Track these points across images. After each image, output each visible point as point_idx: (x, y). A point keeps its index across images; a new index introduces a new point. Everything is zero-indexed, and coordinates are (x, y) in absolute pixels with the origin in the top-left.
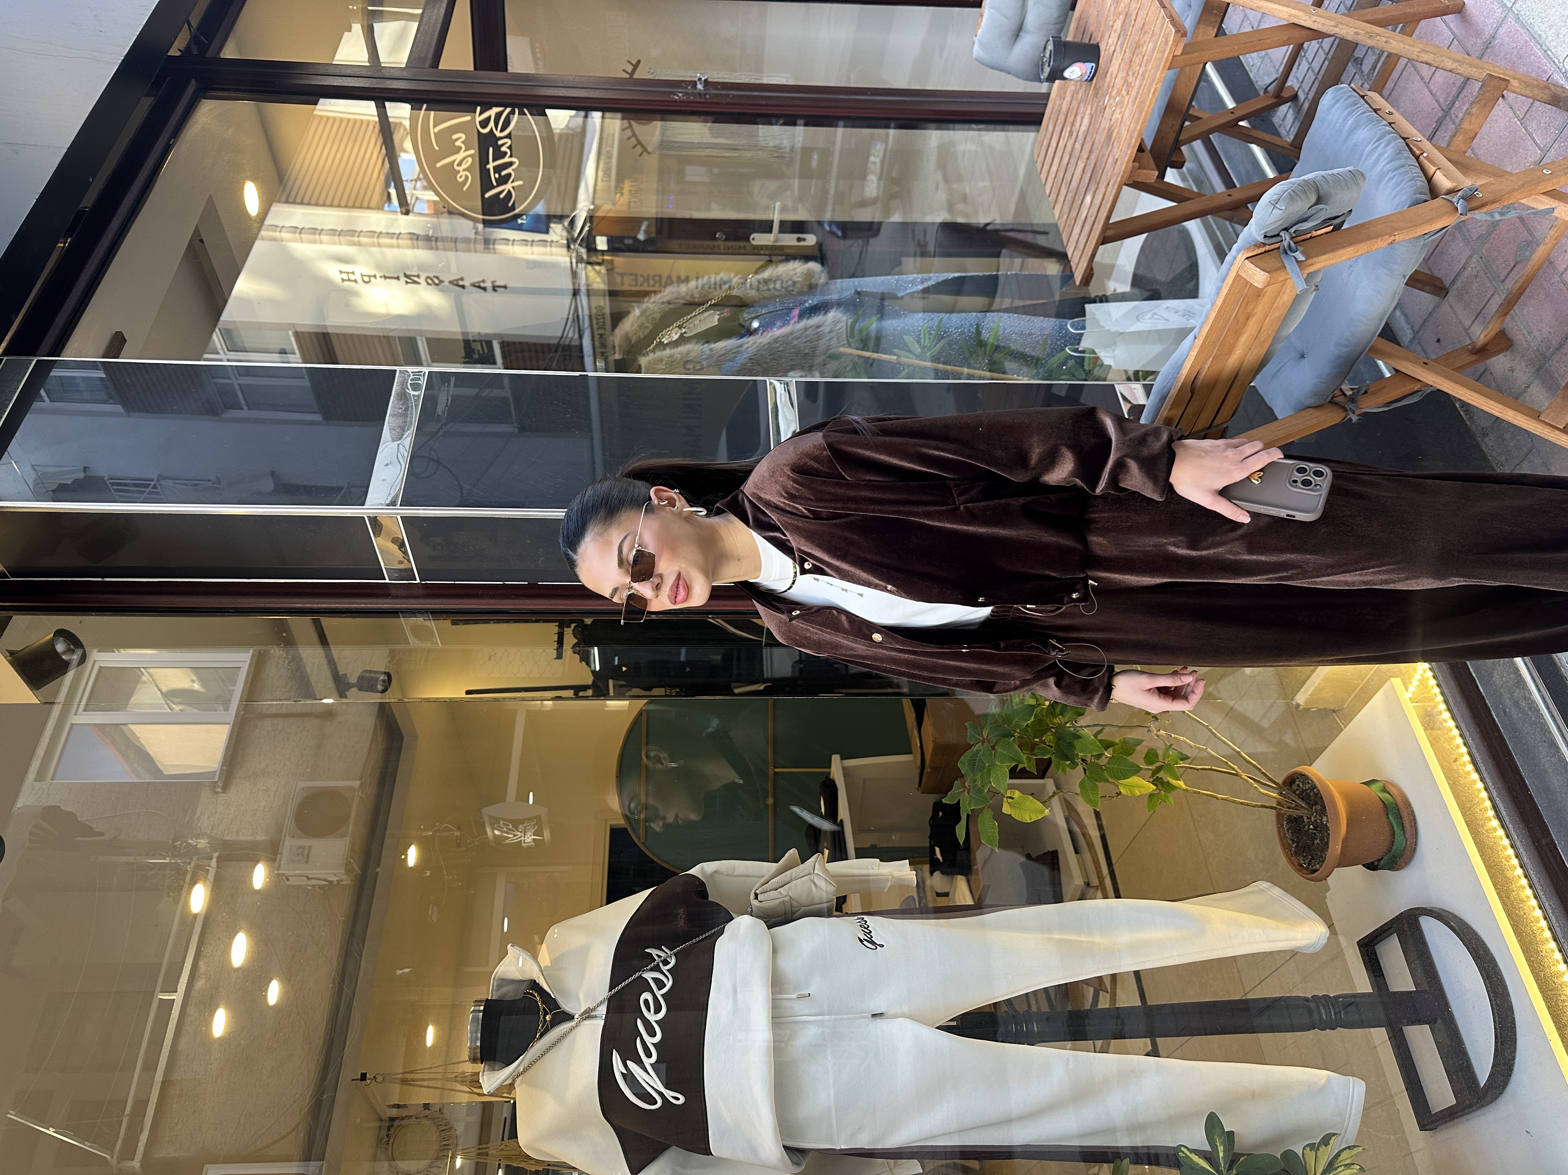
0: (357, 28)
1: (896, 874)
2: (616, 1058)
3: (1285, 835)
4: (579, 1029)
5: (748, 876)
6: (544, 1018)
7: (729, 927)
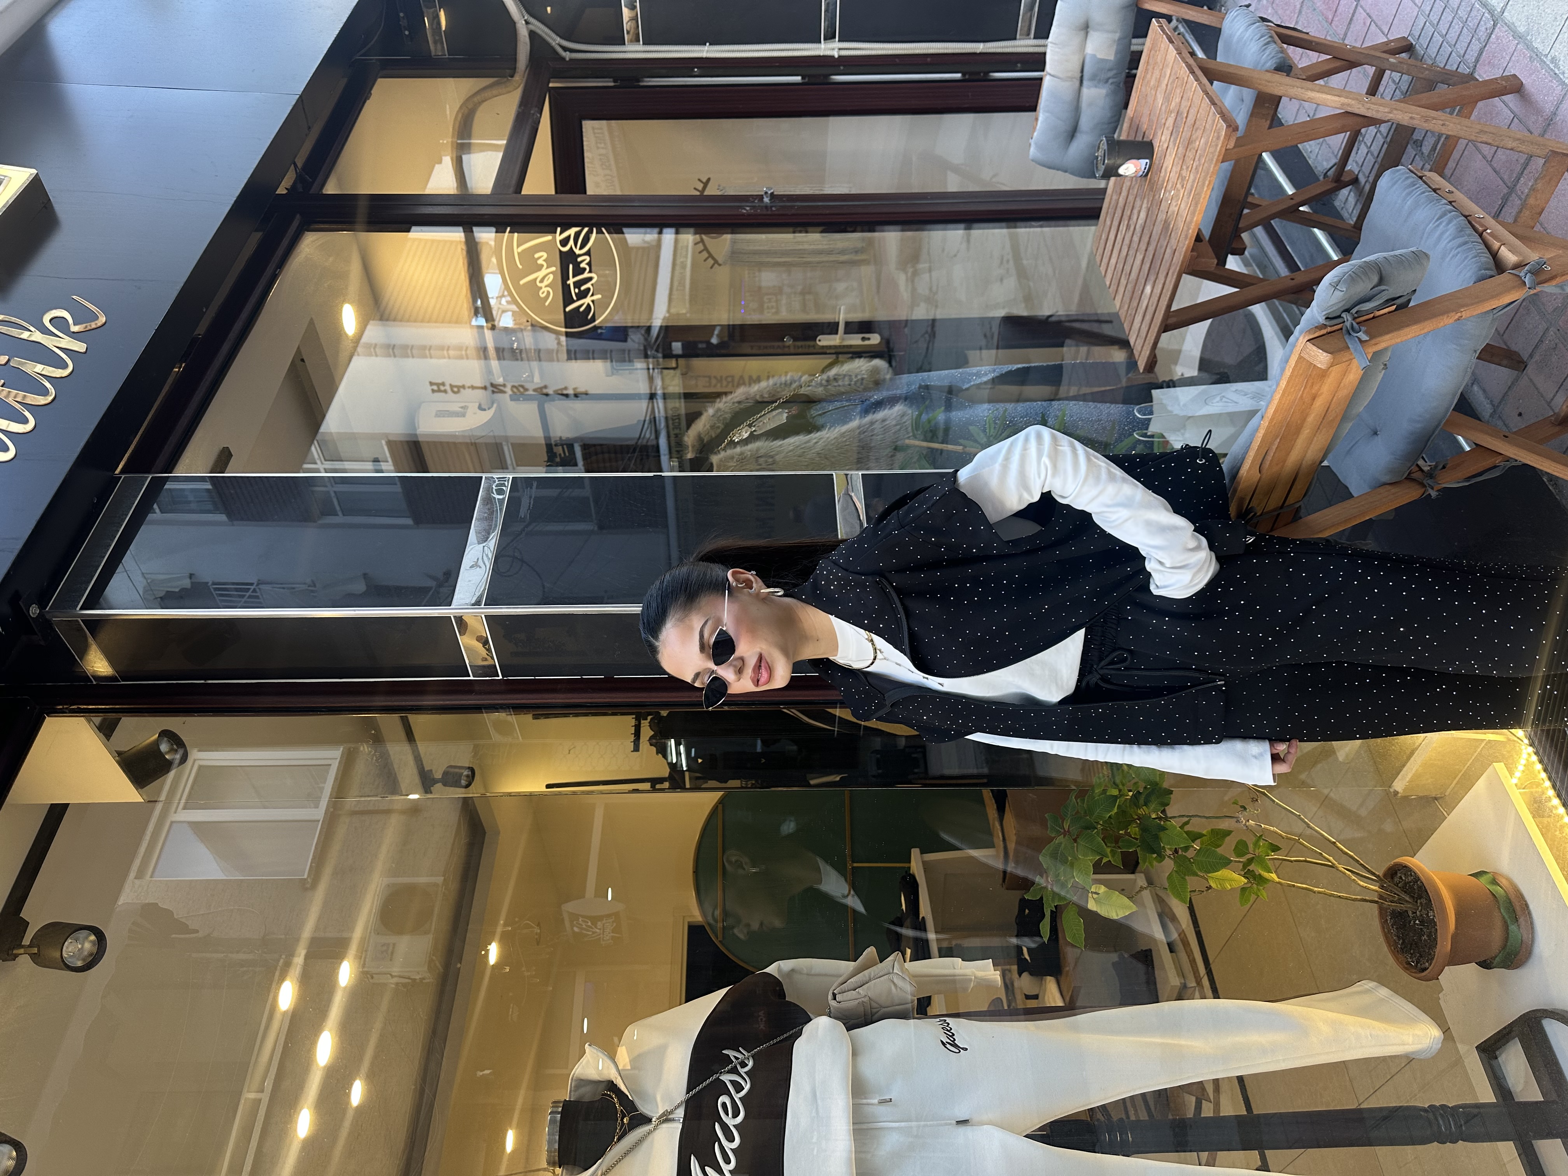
1: (980, 974)
2: (694, 1164)
3: (1389, 931)
4: (657, 1131)
5: (826, 975)
6: (622, 1120)
7: (808, 1029)
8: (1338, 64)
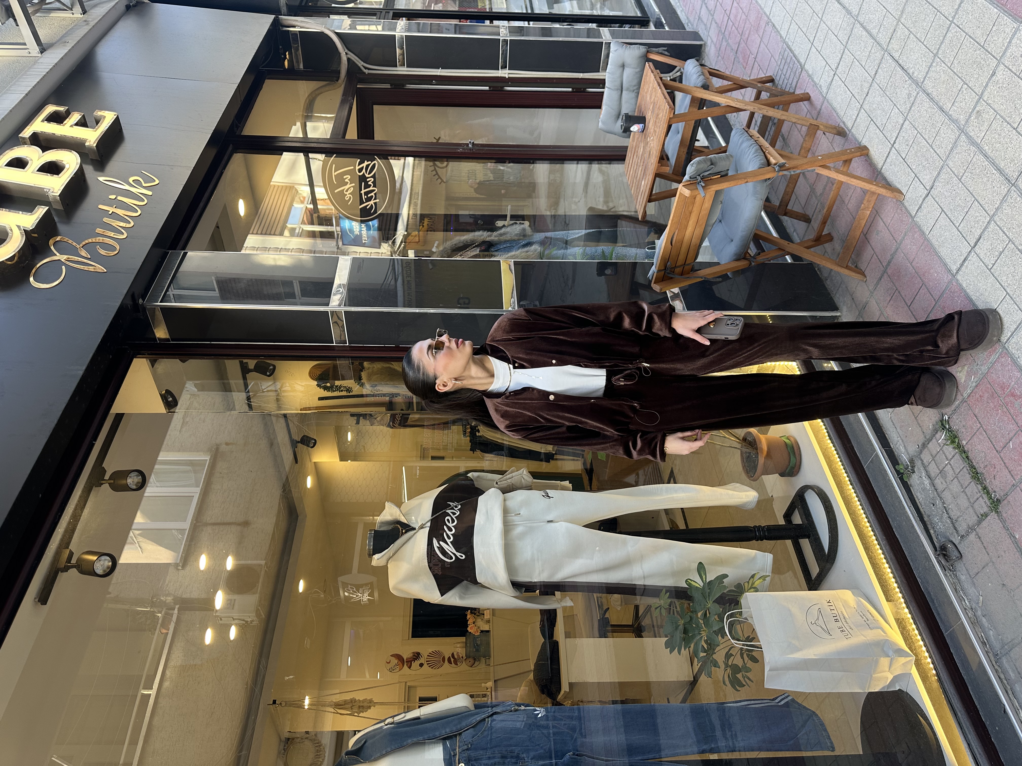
0: (298, 124)
2: (435, 541)
4: (417, 533)
6: (402, 531)
7: (485, 493)
8: (735, 86)
